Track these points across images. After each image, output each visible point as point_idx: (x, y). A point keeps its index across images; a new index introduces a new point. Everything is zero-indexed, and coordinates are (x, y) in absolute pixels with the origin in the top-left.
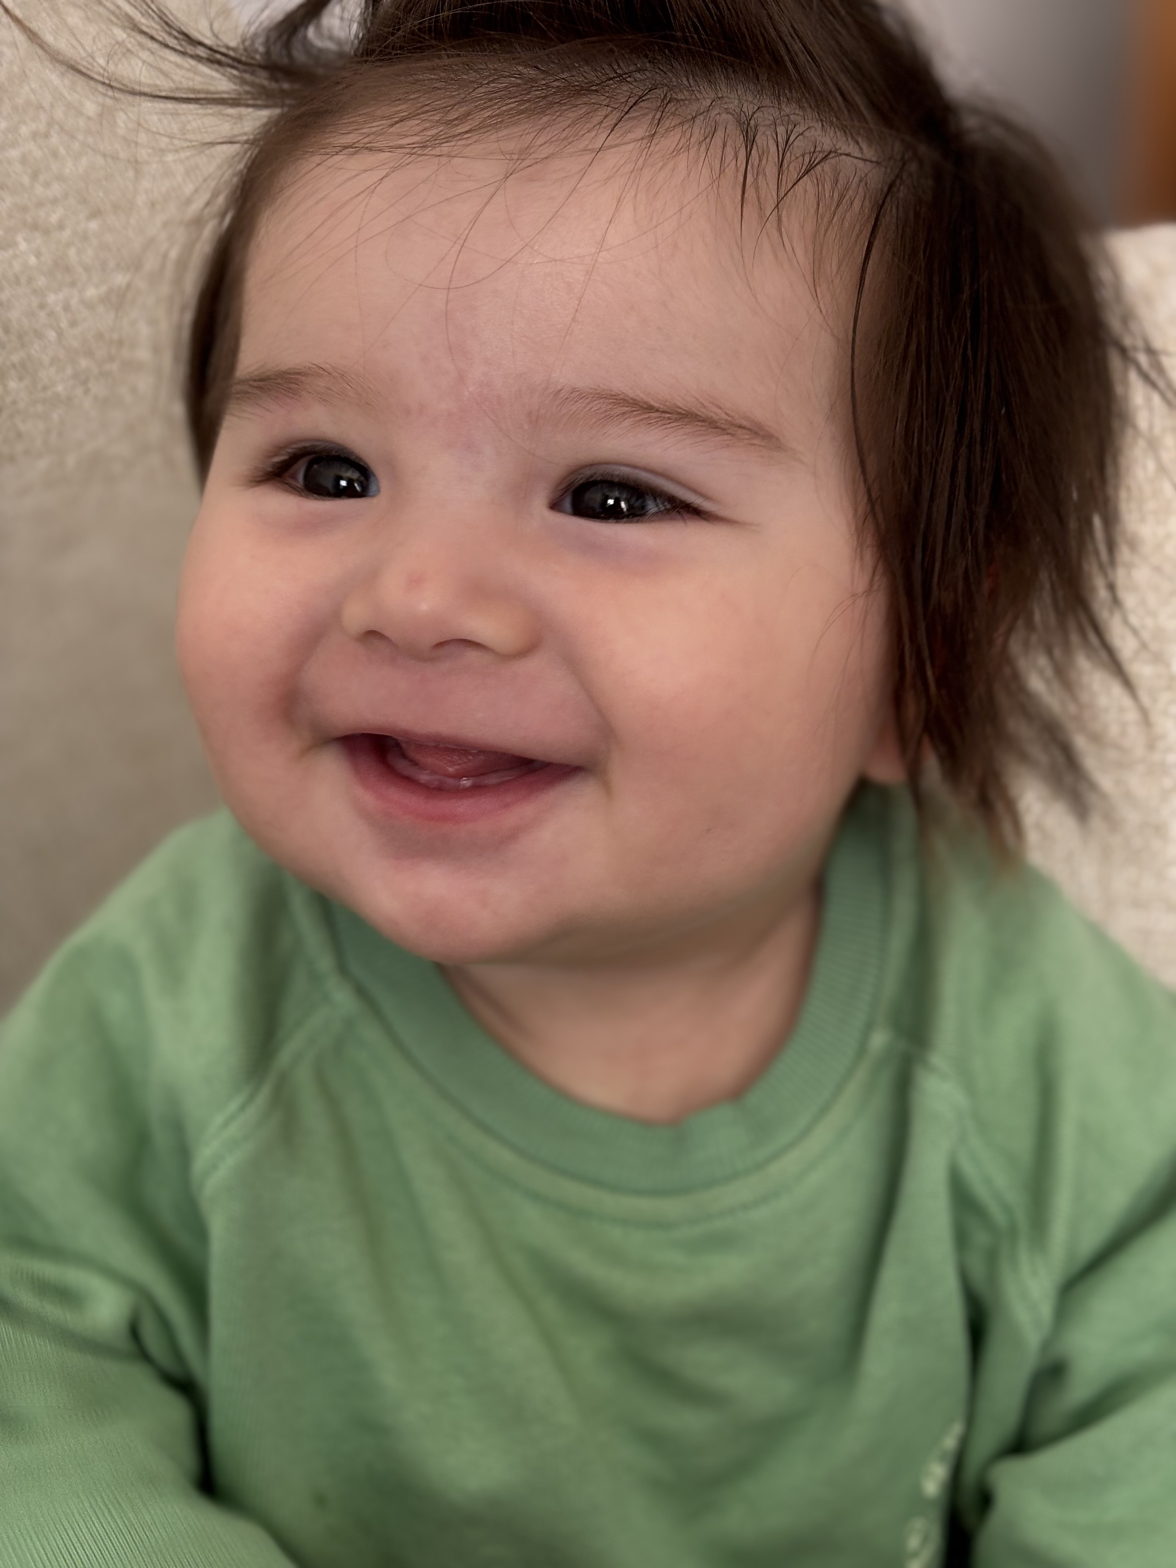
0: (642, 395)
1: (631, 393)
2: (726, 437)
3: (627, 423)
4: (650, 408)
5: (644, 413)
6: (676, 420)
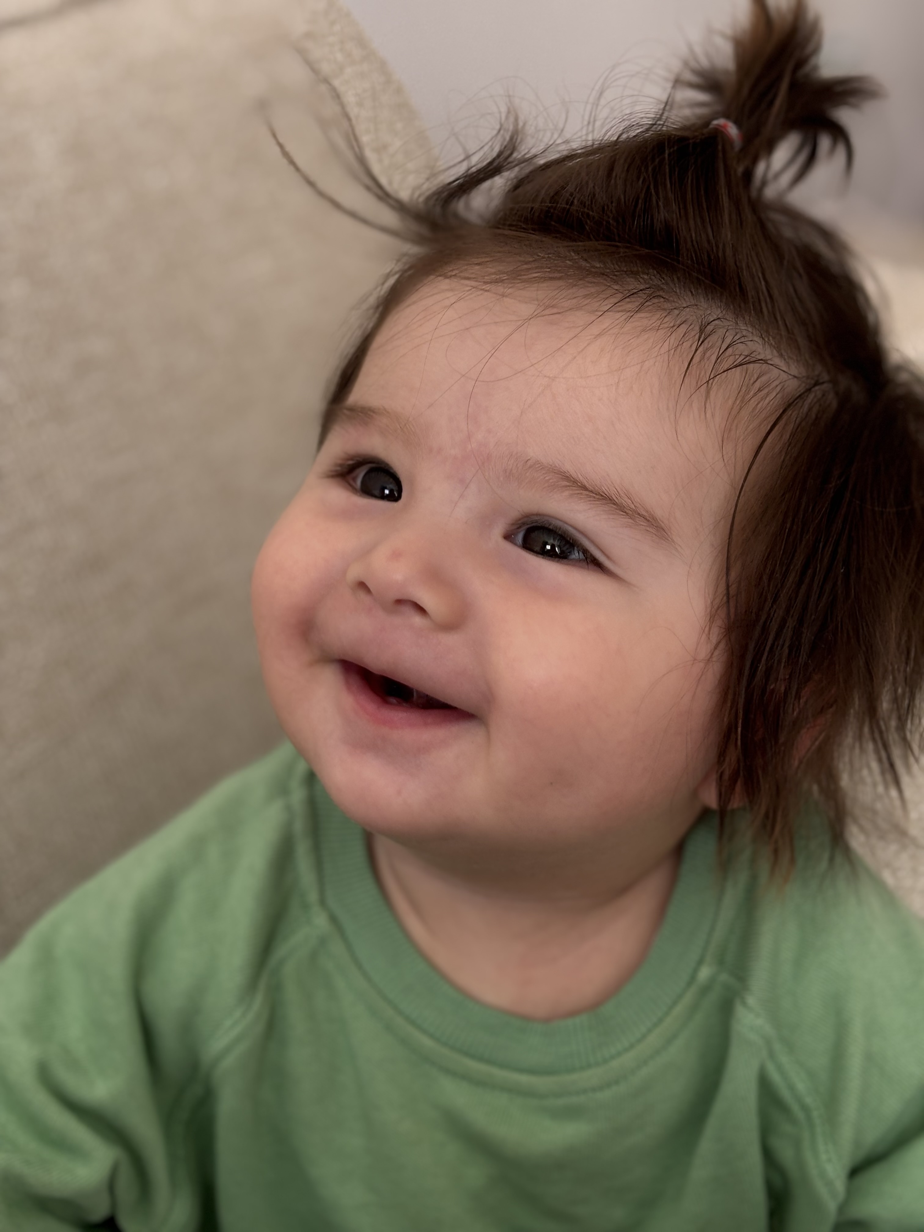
0: (581, 478)
1: (574, 475)
2: (630, 520)
3: (566, 493)
4: (584, 488)
5: (577, 490)
6: (599, 499)
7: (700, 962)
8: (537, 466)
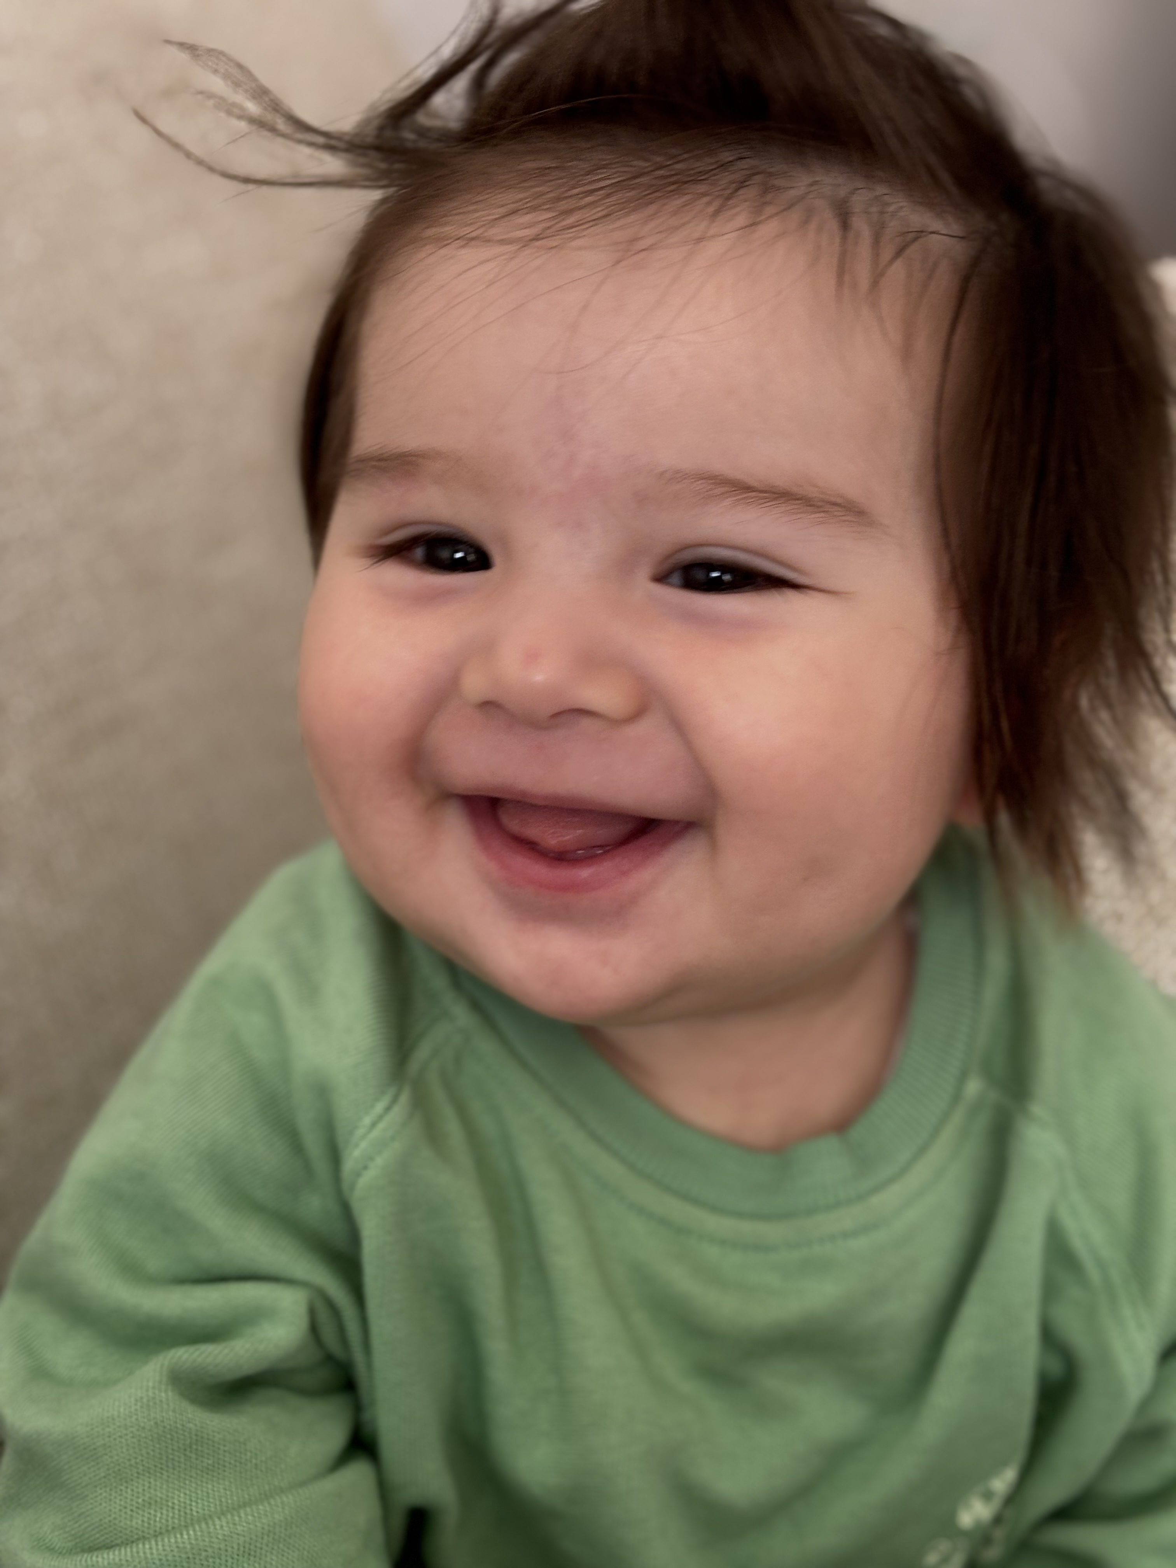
1: (730, 474)
2: (820, 514)
3: (726, 502)
4: (749, 488)
5: (743, 493)
7: (963, 1077)
8: (678, 476)
